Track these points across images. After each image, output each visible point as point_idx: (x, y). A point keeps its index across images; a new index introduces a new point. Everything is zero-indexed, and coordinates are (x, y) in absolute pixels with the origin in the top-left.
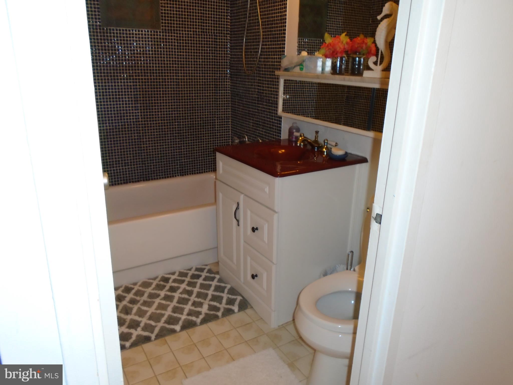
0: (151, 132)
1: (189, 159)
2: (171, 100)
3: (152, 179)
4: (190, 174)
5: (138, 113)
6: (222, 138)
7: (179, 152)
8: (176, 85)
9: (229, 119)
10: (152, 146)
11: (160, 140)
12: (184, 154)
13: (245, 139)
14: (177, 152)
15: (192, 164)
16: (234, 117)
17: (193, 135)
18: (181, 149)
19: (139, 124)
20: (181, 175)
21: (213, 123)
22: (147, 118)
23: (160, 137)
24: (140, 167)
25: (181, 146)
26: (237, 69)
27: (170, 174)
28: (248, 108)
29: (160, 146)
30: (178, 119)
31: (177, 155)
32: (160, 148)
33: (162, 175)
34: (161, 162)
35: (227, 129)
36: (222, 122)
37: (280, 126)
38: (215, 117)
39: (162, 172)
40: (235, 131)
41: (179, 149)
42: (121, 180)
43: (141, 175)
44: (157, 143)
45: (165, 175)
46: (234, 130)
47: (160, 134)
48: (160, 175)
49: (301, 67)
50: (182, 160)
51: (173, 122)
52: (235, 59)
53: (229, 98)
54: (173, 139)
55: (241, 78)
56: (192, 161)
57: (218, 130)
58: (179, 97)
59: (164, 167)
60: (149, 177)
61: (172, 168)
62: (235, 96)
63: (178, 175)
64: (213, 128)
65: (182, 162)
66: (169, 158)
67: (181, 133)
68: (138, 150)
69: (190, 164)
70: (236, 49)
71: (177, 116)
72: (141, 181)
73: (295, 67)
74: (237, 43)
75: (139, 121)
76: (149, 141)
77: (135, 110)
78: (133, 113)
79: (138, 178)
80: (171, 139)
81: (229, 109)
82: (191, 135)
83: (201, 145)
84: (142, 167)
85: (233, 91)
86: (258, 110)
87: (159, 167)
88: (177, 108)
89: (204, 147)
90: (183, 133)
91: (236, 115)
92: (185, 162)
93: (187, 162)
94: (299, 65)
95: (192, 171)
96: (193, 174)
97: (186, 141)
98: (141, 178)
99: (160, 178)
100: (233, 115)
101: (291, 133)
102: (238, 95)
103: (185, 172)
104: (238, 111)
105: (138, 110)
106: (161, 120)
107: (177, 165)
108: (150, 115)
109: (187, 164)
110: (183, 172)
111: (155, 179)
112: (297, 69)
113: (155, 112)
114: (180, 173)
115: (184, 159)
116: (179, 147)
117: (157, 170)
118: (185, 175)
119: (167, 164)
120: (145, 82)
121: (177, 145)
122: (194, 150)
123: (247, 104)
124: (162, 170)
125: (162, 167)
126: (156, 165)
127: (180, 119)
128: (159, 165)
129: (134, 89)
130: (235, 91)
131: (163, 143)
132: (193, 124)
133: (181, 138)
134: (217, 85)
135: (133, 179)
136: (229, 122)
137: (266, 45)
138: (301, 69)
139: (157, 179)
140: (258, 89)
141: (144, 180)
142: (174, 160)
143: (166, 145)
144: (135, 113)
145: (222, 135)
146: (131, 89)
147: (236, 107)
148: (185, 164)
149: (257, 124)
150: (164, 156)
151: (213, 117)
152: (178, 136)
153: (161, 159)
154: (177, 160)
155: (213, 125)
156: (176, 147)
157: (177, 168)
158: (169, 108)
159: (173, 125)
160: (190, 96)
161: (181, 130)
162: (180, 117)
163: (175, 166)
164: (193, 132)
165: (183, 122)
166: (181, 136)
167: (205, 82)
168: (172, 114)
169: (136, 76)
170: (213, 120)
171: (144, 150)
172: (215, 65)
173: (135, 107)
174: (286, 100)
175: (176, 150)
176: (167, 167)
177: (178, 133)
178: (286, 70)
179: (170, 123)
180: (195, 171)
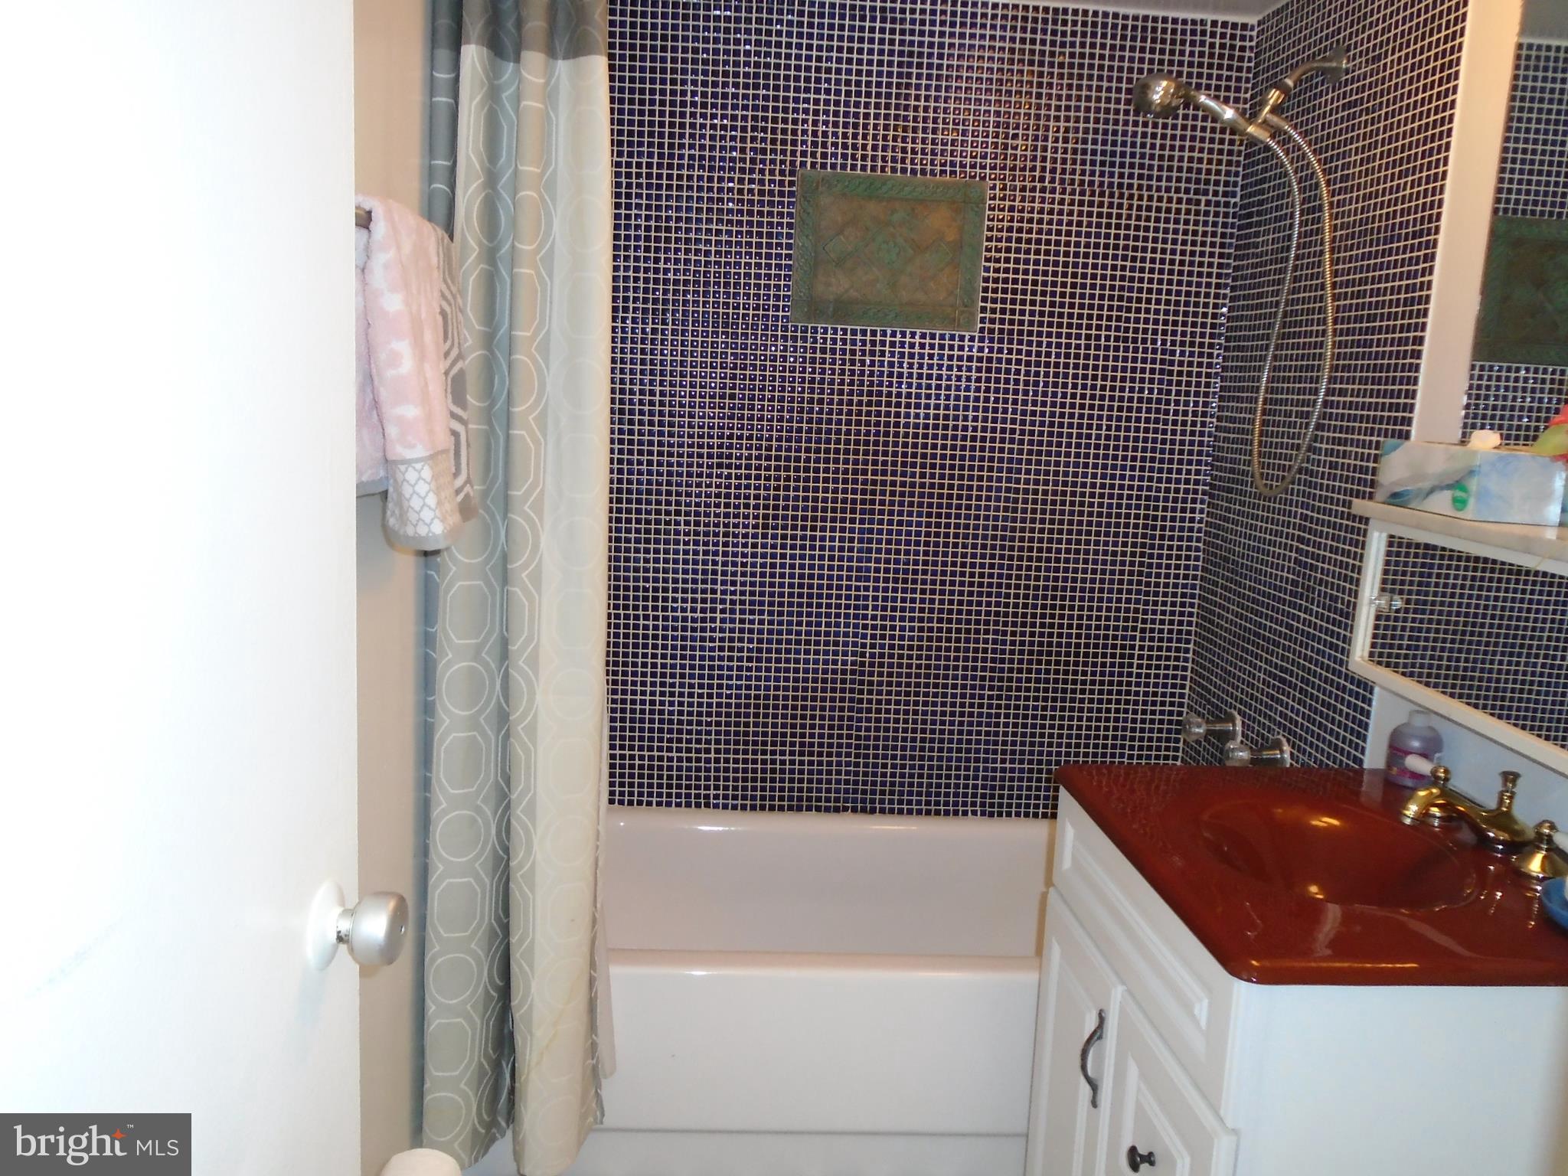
0: (901, 657)
1: (1021, 762)
2: (983, 556)
3: (882, 811)
4: (1018, 814)
5: (866, 589)
6: (1154, 703)
7: (988, 733)
8: (1006, 509)
9: (1188, 642)
10: (898, 703)
11: (927, 685)
12: (1005, 743)
13: (1234, 725)
14: (979, 733)
15: (1030, 780)
16: (1204, 638)
17: (1047, 681)
18: (997, 725)
19: (865, 627)
20: (983, 814)
21: (1123, 647)
22: (894, 609)
23: (927, 676)
24: (848, 764)
25: (998, 716)
26: (1232, 471)
27: (946, 804)
28: (1256, 613)
29: (926, 704)
30: (996, 623)
31: (978, 742)
32: (925, 713)
33: (919, 803)
34: (922, 758)
35: (1175, 677)
36: (1160, 649)
37: (1366, 706)
38: (1134, 629)
39: (919, 794)
40: (1203, 687)
41: (988, 725)
42: (782, 799)
43: (847, 791)
44: (917, 694)
45: (928, 803)
46: (1200, 685)
47: (928, 667)
48: (910, 802)
49: (1459, 494)
50: (995, 761)
51: (977, 632)
52: (1232, 436)
53: (1196, 568)
54: (973, 687)
55: (1242, 504)
56: (1031, 771)
57: (1139, 675)
58: (1012, 548)
59: (930, 776)
60: (873, 801)
61: (957, 786)
62: (1215, 565)
63: (974, 813)
64: (1122, 665)
65: (994, 770)
66: (950, 750)
67: (1002, 670)
68: (851, 709)
69: (1021, 779)
70: (1239, 400)
71: (997, 614)
72: (845, 809)
73: (1432, 491)
74: (1241, 379)
75: (865, 617)
76: (890, 684)
77: (858, 579)
78: (849, 588)
79: (837, 800)
80: (964, 687)
81: (1192, 605)
82: (1038, 681)
83: (1071, 718)
84: (857, 765)
85: (1214, 544)
86: (1290, 627)
87: (912, 776)
88: (999, 586)
89: (1079, 728)
90: (1011, 670)
91: (1213, 633)
92: (1003, 770)
93: (1012, 770)
94: (1449, 487)
95: (1027, 806)
96: (1027, 815)
97: (1018, 698)
98: (846, 800)
99: (910, 812)
100: (1205, 628)
101: (1397, 750)
102: (1226, 559)
103: (1001, 805)
104: (1220, 616)
105: (867, 579)
106: (940, 620)
107: (976, 778)
108: (904, 600)
109: (1012, 779)
110: (992, 805)
111: (892, 811)
112: (1441, 502)
113: (923, 592)
114: (983, 805)
115: (1003, 761)
116: (989, 716)
117: (902, 784)
118: (1000, 815)
119: (940, 768)
120: (902, 494)
121: (985, 710)
122: (1042, 735)
123: (1254, 601)
124: (920, 785)
125: (921, 776)
126: (903, 767)
127: (1005, 624)
128: (912, 767)
129: (863, 512)
130: (1217, 547)
131: (935, 695)
132: (1050, 644)
133: (1000, 688)
134: (1155, 518)
135: (819, 799)
136: (1187, 651)
137: (1342, 393)
138: (1459, 503)
139: (901, 812)
140: (1298, 550)
141: (854, 810)
142: (968, 760)
143: (944, 704)
144: (858, 589)
145: (1155, 694)
146: (853, 511)
147: (1215, 604)
148: (1003, 779)
149: (1283, 681)
150: (932, 741)
151: (1125, 629)
152: (992, 679)
153: (922, 749)
154: (977, 760)
155: (1122, 656)
156: (980, 715)
157: (975, 787)
158: (971, 584)
159: (977, 641)
160: (1049, 550)
161: (1002, 661)
162: (1006, 615)
163: (967, 778)
164: (1047, 672)
165: (1014, 634)
166: (1001, 679)
167: (1110, 506)
168: (979, 604)
169: (875, 473)
170: (1124, 638)
171: (869, 711)
172: (1154, 450)
173: (859, 569)
174: (1388, 618)
175: (979, 724)
176: (939, 777)
177: (993, 670)
178: (1397, 499)
179: (968, 631)
180: (1037, 806)
